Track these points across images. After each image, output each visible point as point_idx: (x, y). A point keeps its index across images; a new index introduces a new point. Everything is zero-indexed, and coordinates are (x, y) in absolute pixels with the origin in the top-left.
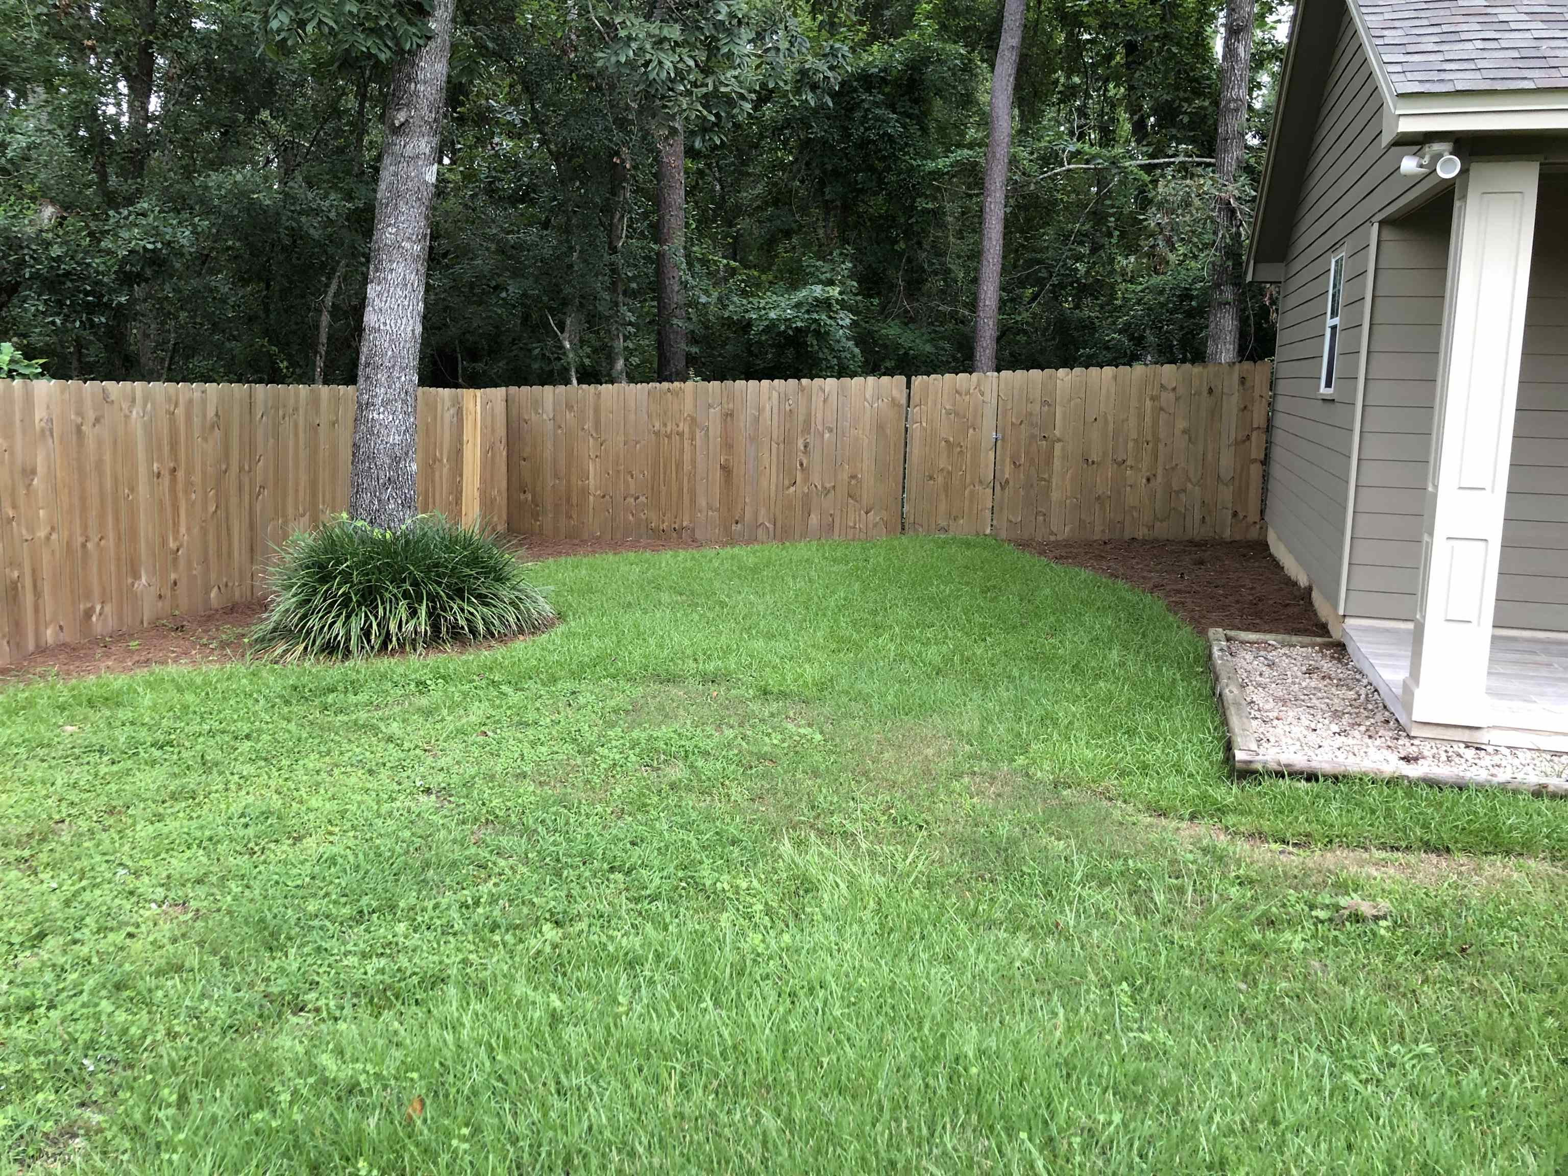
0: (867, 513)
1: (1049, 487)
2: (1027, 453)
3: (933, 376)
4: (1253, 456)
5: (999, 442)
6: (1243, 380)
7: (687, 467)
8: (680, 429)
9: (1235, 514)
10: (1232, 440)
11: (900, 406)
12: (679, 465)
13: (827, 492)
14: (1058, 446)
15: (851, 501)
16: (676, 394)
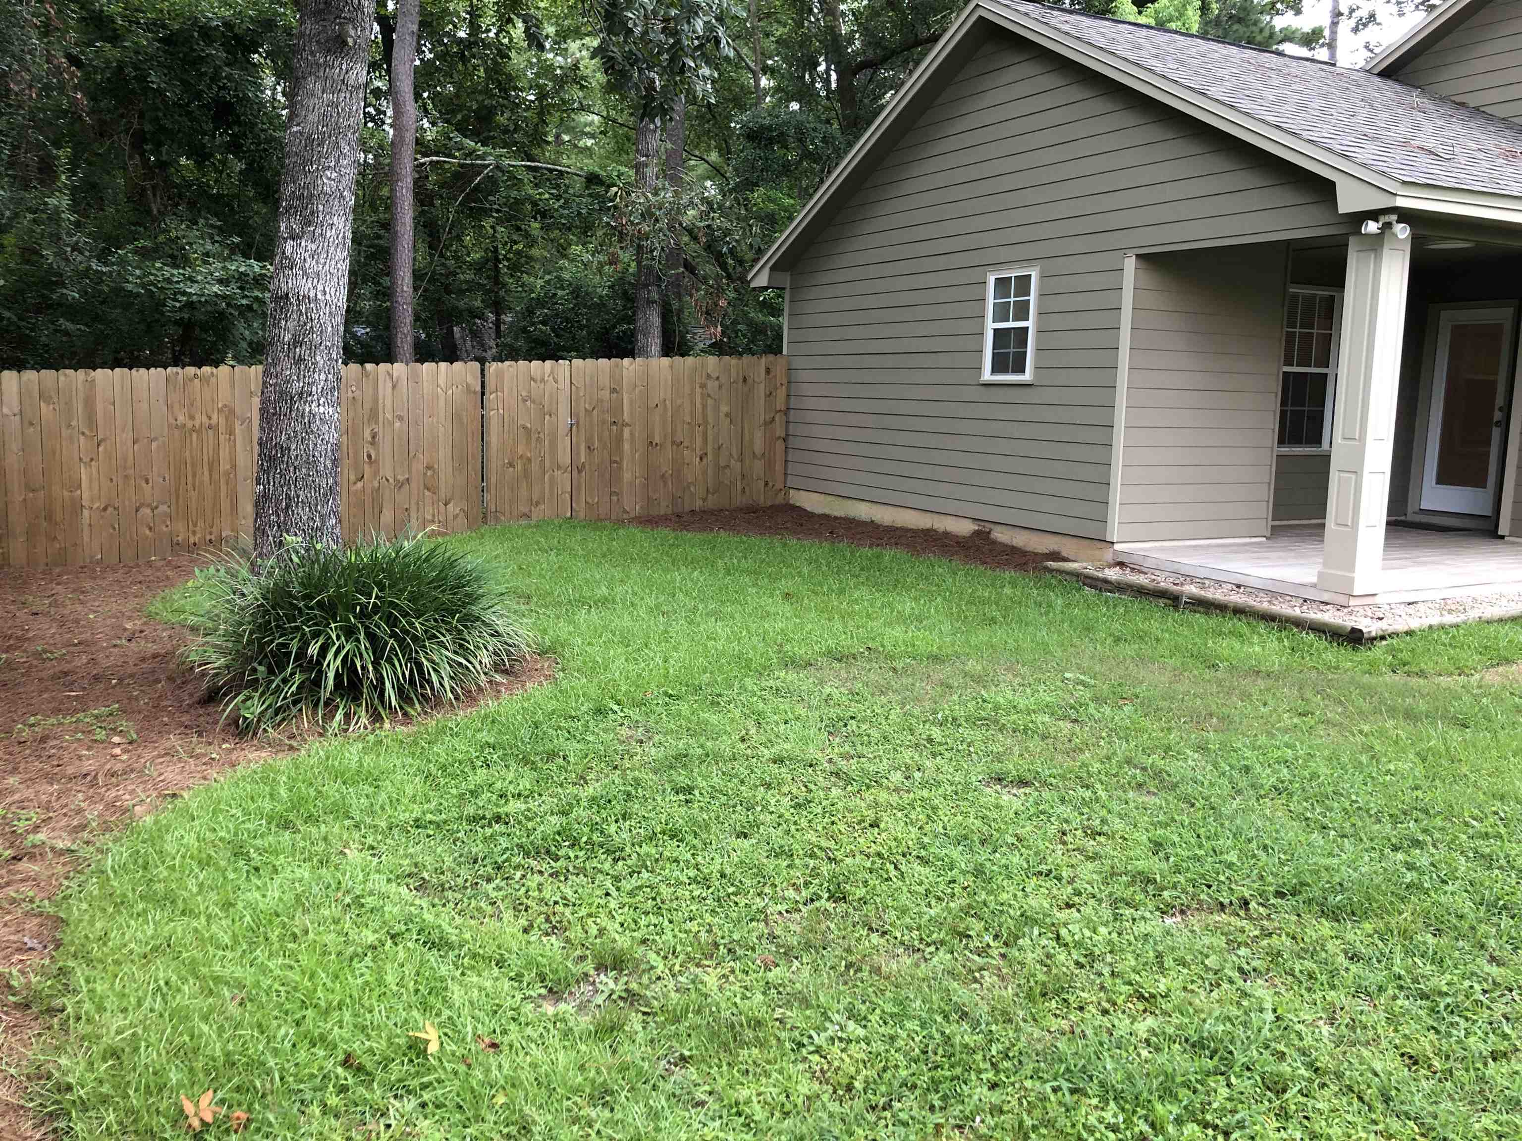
0: (446, 505)
1: (620, 468)
2: (600, 440)
3: (507, 363)
4: (778, 435)
5: (574, 428)
6: (768, 371)
7: (225, 466)
8: (214, 421)
9: (766, 484)
10: (762, 421)
11: (475, 392)
12: (213, 464)
13: (400, 485)
14: (627, 431)
15: (427, 493)
16: (205, 380)
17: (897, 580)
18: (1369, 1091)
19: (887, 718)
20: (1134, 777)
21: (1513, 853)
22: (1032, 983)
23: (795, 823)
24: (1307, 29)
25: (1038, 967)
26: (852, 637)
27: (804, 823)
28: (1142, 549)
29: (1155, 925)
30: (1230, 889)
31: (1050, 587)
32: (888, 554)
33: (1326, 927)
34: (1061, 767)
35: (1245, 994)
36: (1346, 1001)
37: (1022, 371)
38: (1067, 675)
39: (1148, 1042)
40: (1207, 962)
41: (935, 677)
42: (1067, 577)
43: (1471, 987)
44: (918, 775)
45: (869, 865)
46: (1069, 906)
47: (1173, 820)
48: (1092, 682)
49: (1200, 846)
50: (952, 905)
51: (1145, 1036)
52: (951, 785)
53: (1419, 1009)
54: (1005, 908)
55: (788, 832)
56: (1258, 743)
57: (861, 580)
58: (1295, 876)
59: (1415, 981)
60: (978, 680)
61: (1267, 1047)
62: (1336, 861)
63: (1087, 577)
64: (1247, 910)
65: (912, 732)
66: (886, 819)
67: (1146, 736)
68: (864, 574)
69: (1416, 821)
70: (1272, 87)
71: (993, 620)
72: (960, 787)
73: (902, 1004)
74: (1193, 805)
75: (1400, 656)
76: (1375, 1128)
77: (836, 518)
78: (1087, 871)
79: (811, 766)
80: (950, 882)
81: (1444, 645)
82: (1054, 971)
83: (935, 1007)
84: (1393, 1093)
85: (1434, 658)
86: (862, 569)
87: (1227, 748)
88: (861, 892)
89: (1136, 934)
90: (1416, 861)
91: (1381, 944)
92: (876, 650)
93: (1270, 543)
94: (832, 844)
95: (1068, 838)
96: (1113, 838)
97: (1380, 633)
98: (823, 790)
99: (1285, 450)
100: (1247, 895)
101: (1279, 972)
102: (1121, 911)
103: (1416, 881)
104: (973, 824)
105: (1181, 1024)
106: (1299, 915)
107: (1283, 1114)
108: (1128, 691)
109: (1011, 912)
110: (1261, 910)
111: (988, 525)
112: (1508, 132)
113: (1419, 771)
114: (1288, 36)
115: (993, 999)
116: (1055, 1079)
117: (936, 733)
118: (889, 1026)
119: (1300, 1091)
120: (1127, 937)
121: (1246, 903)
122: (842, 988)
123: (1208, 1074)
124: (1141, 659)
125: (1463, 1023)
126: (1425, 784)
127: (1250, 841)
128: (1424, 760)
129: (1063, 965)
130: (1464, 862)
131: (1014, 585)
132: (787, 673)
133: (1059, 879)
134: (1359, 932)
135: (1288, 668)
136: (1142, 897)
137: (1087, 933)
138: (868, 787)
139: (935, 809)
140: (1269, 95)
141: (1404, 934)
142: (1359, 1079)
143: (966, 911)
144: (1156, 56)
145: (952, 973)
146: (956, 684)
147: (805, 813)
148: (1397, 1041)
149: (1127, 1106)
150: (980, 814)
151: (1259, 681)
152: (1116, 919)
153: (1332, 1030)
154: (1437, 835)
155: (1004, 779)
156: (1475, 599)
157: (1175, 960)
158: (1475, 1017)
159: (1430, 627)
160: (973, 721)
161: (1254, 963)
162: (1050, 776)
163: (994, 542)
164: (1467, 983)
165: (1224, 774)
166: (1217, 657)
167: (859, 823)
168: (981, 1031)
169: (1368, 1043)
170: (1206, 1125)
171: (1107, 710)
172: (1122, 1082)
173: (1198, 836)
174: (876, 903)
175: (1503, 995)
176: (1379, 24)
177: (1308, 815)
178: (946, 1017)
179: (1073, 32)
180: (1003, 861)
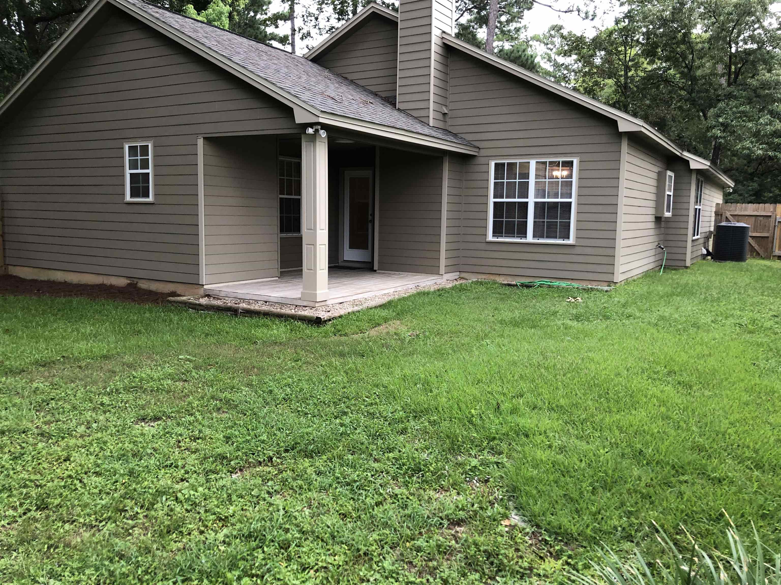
17: (82, 315)
18: (326, 536)
19: (75, 396)
20: (216, 405)
21: (382, 410)
22: (162, 528)
23: (13, 469)
24: (281, 35)
25: (166, 517)
26: (52, 351)
27: (19, 468)
28: (218, 287)
29: (226, 481)
30: (263, 453)
31: (170, 311)
32: (75, 301)
33: (307, 462)
34: (178, 406)
35: (271, 504)
36: (315, 495)
37: (148, 196)
38: (180, 357)
39: (224, 542)
40: (253, 493)
41: (106, 368)
42: (180, 305)
43: (367, 475)
44: (94, 425)
45: (63, 484)
46: (182, 480)
47: (235, 424)
48: (194, 359)
49: (249, 435)
50: (115, 495)
51: (222, 539)
52: (115, 427)
53: (345, 490)
54: (147, 490)
55: (8, 476)
56: (276, 378)
57: (58, 317)
58: (293, 440)
59: (345, 478)
60: (131, 366)
61: (281, 528)
62: (310, 429)
63: (190, 303)
64: (272, 462)
65: (91, 401)
66: (74, 454)
67: (222, 383)
68: (60, 313)
69: (344, 403)
70: (264, 60)
71: (139, 332)
72: (120, 428)
73: (84, 560)
74: (245, 415)
75: (337, 327)
76: (329, 552)
77: (42, 281)
78: (192, 459)
79: (24, 432)
80: (114, 482)
81: (354, 320)
82: (175, 517)
83: (105, 556)
84: (336, 534)
85: (351, 327)
86: (59, 310)
87: (262, 383)
88: (57, 502)
89: (218, 487)
90: (344, 422)
91: (330, 464)
92: (68, 358)
93: (280, 280)
94: (38, 477)
95: (182, 444)
96: (205, 439)
97: (328, 318)
98: (32, 445)
99: (284, 235)
100: (271, 455)
101: (286, 489)
102: (210, 477)
103: (344, 431)
104: (128, 447)
105: (241, 528)
106: (295, 459)
107: (289, 559)
108: (212, 361)
109: (150, 491)
110: (278, 460)
111: (135, 280)
112: (364, 93)
113: (345, 380)
114: (274, 37)
115: (140, 542)
116: (174, 577)
117: (106, 400)
118: (76, 576)
119: (296, 545)
120: (213, 490)
121: (270, 459)
122: (45, 561)
123: (254, 550)
124: (219, 344)
125: (364, 493)
126: (348, 385)
127: (272, 427)
128: (347, 374)
129: (179, 513)
130: (363, 418)
131: (151, 311)
132: (7, 379)
133: (177, 467)
134: (321, 461)
135: (290, 339)
136: (221, 467)
137: (192, 492)
138: (63, 438)
139: (105, 443)
140: (262, 64)
141: (340, 457)
142: (321, 531)
143: (124, 497)
144: (206, 37)
145: (116, 535)
146: (118, 370)
147: (20, 462)
148: (337, 508)
149: (213, 579)
150: (132, 440)
151: (276, 347)
152: (207, 482)
153: (310, 511)
154: (353, 408)
155: (146, 419)
156: (366, 299)
157: (237, 496)
158: (368, 489)
159: (349, 313)
160: (127, 389)
161: (275, 488)
162: (172, 412)
163: (140, 289)
164: (365, 474)
165: (260, 396)
166: (257, 338)
167: (57, 461)
168: (132, 563)
169: (325, 513)
170: (252, 576)
171: (202, 373)
172: (211, 567)
173: (248, 430)
174: (67, 506)
175: (379, 475)
176: (312, 37)
177: (299, 409)
178: (111, 561)
179: (161, 18)
180: (145, 464)
